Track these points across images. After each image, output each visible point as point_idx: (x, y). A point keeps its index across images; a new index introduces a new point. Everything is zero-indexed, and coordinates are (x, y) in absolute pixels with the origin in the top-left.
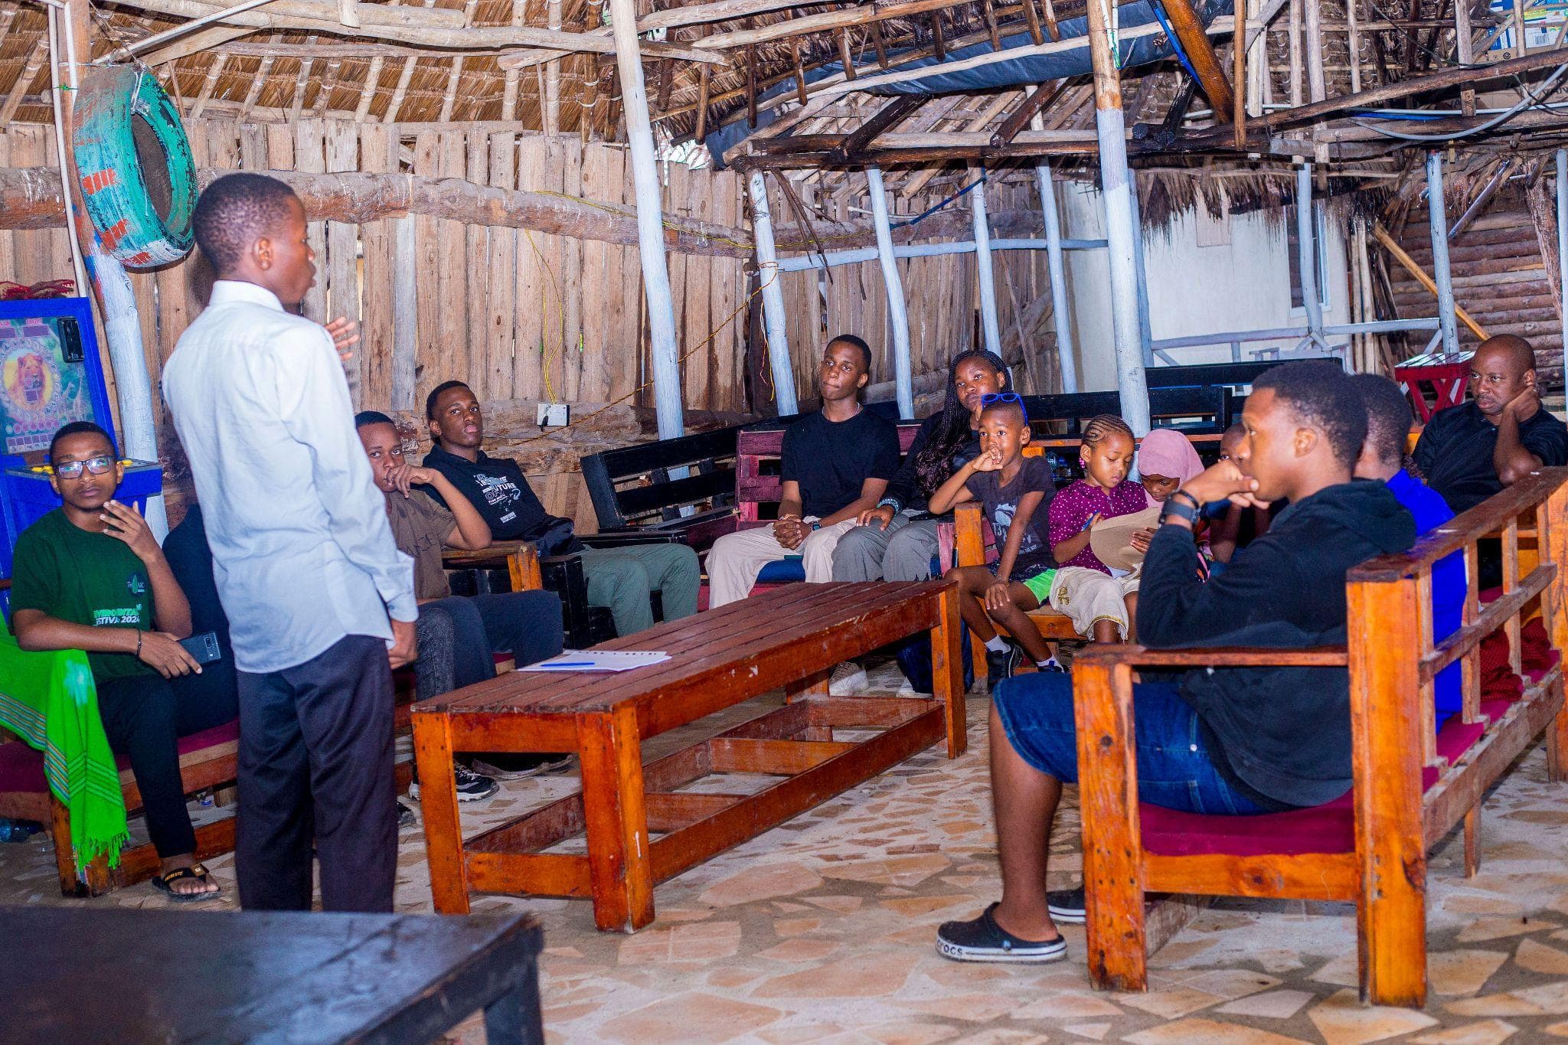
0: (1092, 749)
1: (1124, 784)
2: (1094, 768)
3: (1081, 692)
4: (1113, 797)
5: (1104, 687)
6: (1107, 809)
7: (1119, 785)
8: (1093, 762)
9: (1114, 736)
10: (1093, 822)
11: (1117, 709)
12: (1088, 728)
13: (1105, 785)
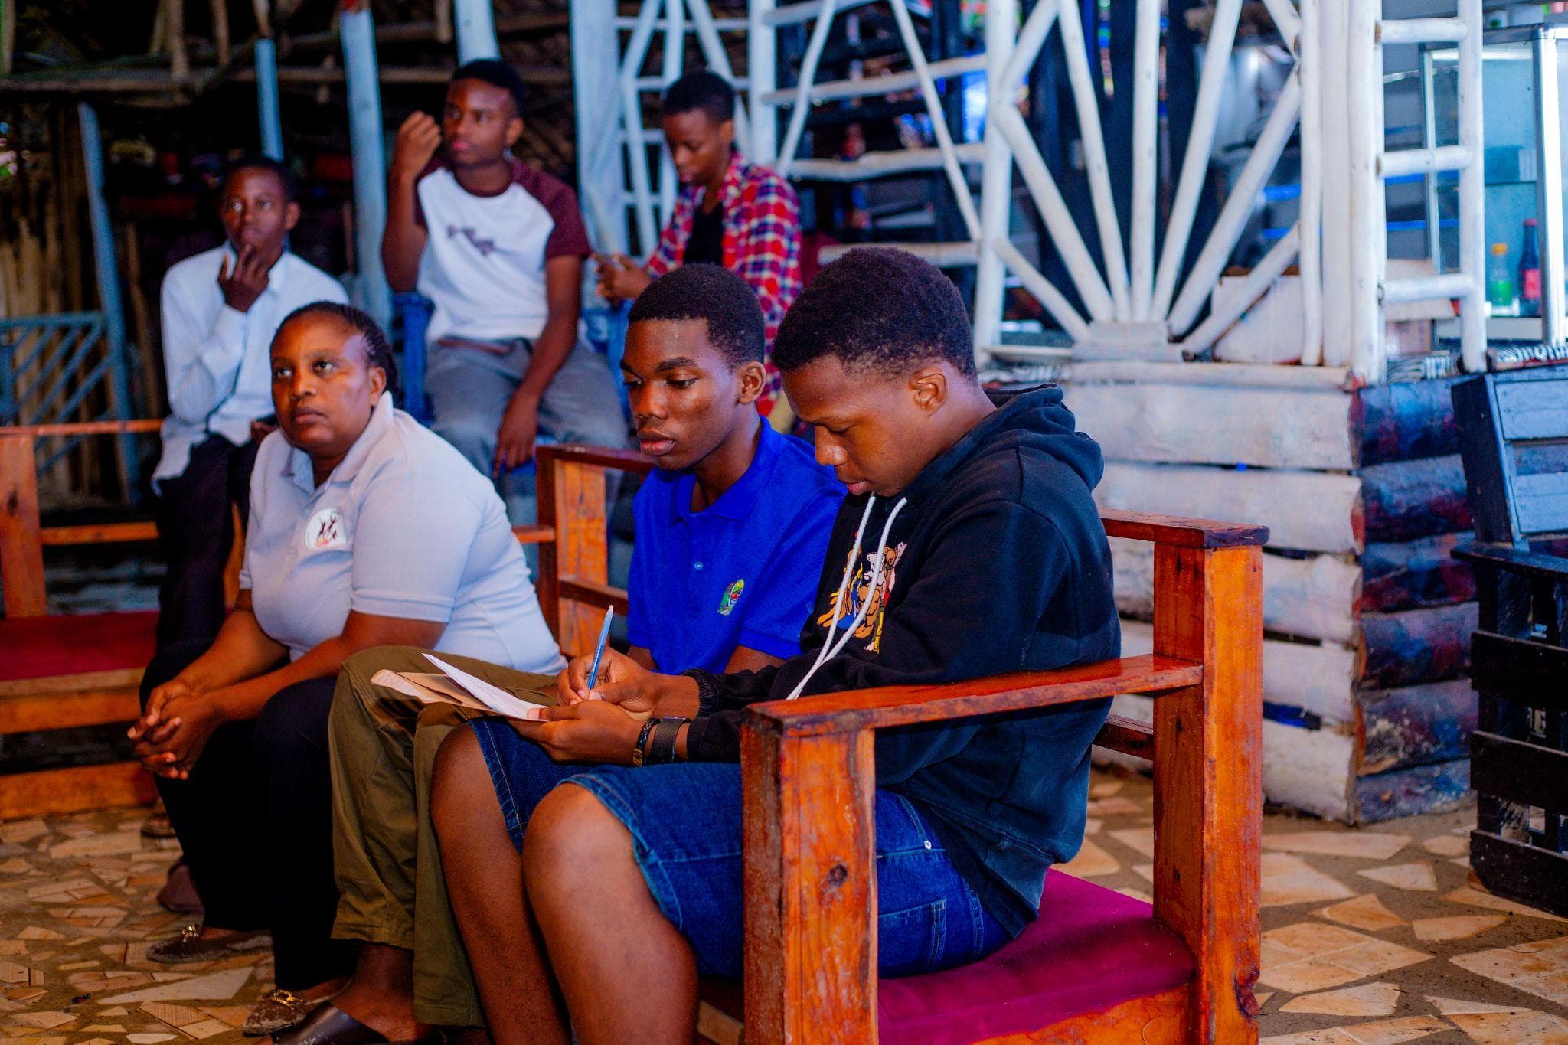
0: (810, 896)
1: (865, 946)
2: (812, 929)
3: (796, 793)
4: (844, 974)
5: (838, 776)
6: (834, 1001)
7: (855, 952)
8: (811, 918)
9: (850, 863)
10: (806, 1029)
11: (858, 812)
12: (806, 854)
13: (831, 957)
